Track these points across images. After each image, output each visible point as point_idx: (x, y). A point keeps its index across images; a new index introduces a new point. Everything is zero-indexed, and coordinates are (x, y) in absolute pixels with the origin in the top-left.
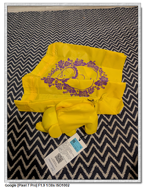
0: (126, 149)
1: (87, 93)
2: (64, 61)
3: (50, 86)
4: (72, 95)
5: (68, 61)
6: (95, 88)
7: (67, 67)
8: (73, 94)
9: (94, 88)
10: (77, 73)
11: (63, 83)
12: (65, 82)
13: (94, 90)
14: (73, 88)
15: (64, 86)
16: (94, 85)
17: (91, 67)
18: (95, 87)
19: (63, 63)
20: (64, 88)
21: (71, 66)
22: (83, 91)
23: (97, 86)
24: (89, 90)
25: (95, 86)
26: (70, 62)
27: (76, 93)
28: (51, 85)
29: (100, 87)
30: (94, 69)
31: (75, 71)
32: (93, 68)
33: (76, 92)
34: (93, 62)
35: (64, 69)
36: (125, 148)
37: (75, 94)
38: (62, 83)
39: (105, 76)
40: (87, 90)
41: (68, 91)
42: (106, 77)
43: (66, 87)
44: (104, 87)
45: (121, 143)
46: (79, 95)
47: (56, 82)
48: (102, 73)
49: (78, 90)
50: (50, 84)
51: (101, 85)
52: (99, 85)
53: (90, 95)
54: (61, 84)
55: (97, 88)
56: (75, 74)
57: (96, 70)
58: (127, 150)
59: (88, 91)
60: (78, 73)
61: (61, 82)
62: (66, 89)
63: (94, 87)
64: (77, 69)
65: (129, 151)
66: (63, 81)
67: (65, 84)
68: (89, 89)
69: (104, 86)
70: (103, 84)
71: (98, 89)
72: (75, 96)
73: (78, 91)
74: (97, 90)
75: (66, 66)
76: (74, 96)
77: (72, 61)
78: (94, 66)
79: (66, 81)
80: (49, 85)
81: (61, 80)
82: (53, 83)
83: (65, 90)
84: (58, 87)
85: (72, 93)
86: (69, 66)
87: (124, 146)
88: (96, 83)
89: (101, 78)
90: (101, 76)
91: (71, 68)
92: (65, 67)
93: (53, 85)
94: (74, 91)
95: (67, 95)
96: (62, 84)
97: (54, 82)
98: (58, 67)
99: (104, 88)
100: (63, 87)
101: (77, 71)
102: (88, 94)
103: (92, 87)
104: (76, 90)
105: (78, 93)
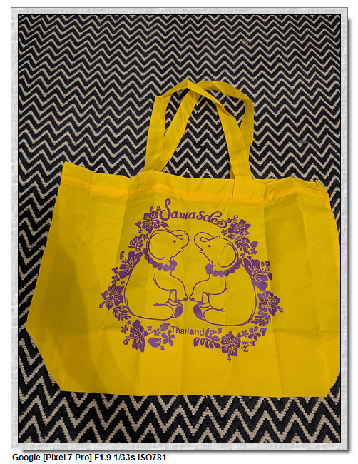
0: (303, 427)
1: (117, 304)
2: (247, 233)
3: (138, 224)
4: (115, 270)
5: (251, 244)
6: (125, 321)
7: (234, 244)
8: (116, 272)
9: (126, 319)
10: (227, 273)
11: (142, 251)
12: (144, 255)
13: (123, 320)
14: (130, 273)
15: (137, 253)
16: (133, 320)
17: (260, 304)
18: (129, 322)
19: (242, 233)
20: (131, 254)
21: (240, 254)
22: (122, 294)
23: (130, 326)
24: (124, 307)
25: (132, 323)
26: (249, 250)
27: (118, 280)
28: (139, 227)
29: (128, 333)
30: (256, 314)
31: (231, 266)
32: (258, 310)
33: (121, 280)
34: (278, 307)
35: (229, 239)
36: (301, 424)
37: (117, 276)
38: (142, 249)
39: (242, 345)
40: (124, 304)
41: (125, 262)
42: (239, 350)
43: (135, 258)
44: (127, 344)
45: (295, 414)
46: (114, 286)
47: (145, 237)
48: (250, 337)
49: (125, 284)
50: (141, 225)
51: (132, 336)
52: (132, 330)
53: (112, 310)
54: (141, 246)
55: (126, 326)
56: (224, 269)
57: (254, 319)
58: (304, 430)
59: (120, 305)
60: (227, 275)
61: (144, 246)
62: (129, 258)
63: (129, 319)
64: (236, 270)
65: (307, 432)
66: (145, 251)
67: (140, 255)
68: (126, 309)
69: (131, 341)
70: (135, 341)
71: (124, 329)
72: (113, 278)
73: (123, 282)
74: (122, 328)
75: (236, 242)
76: (114, 275)
77: (254, 252)
78: (268, 312)
79: (145, 258)
80: (140, 223)
81: (148, 245)
82: (144, 230)
83: (126, 256)
84: (136, 242)
85: (118, 271)
86: (239, 249)
87: (299, 421)
88: (137, 324)
89: (233, 336)
90: (239, 336)
91: (236, 256)
92: (233, 241)
93: (140, 231)
94: (123, 275)
95: (117, 259)
96: (140, 250)
97: (145, 232)
98: (230, 224)
99: (126, 342)
100: (134, 250)
101: (232, 271)
102: (114, 306)
103: (128, 314)
104: (125, 279)
105: (118, 283)
